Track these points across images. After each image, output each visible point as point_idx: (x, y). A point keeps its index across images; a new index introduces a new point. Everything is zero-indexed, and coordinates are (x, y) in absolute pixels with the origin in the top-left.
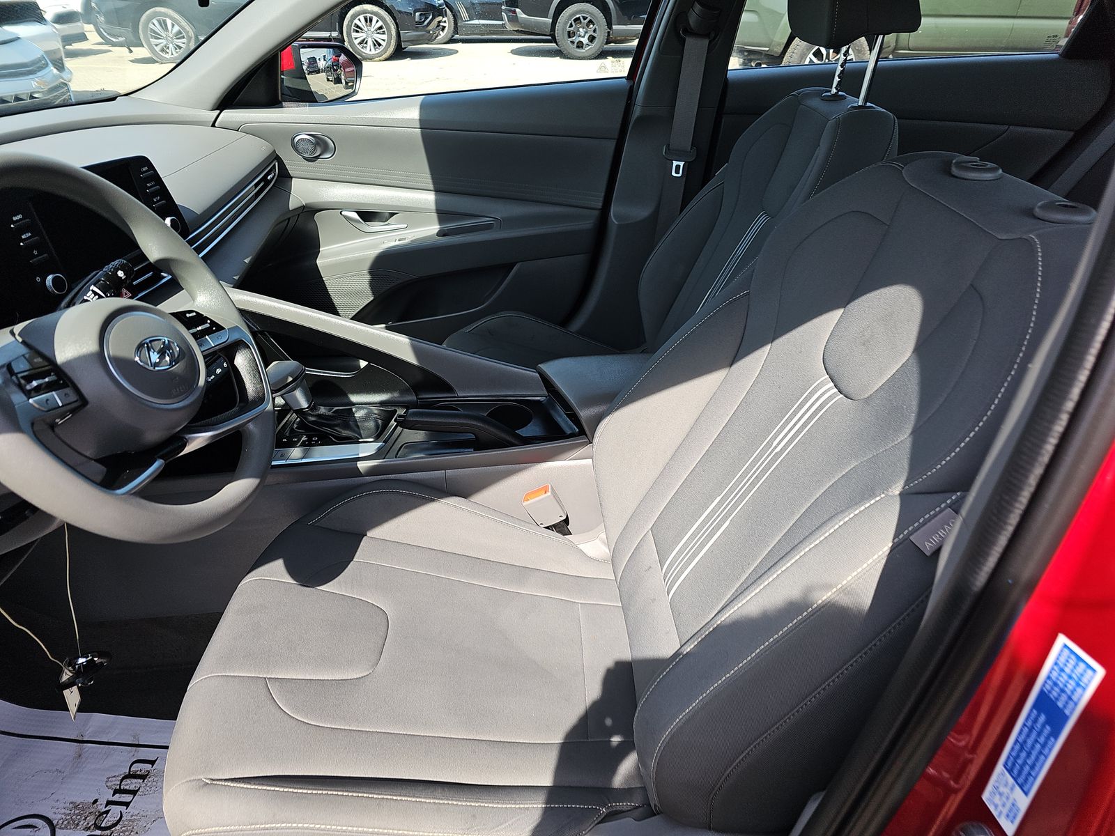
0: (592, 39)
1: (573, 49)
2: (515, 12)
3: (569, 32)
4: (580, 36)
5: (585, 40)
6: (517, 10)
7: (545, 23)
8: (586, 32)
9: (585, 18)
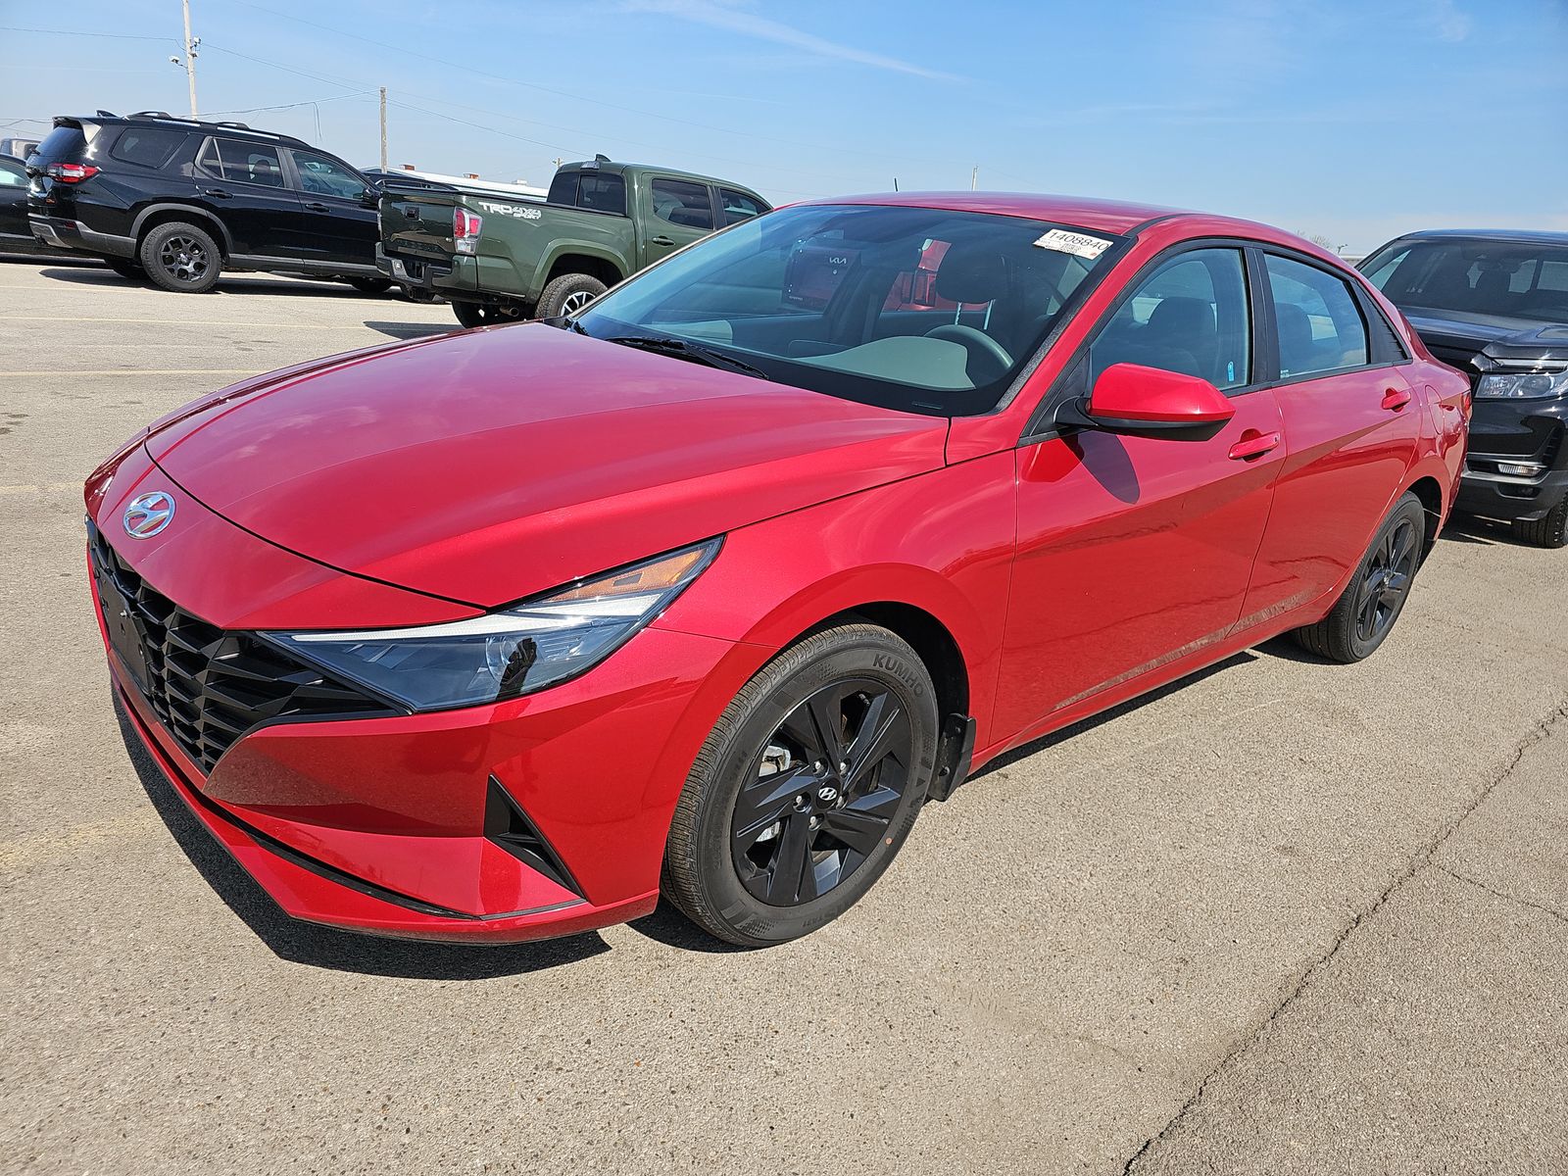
0: (199, 267)
1: (172, 279)
2: (75, 225)
3: (164, 256)
4: (181, 263)
5: (190, 268)
6: (78, 223)
7: (126, 243)
8: (190, 259)
9: (187, 242)
